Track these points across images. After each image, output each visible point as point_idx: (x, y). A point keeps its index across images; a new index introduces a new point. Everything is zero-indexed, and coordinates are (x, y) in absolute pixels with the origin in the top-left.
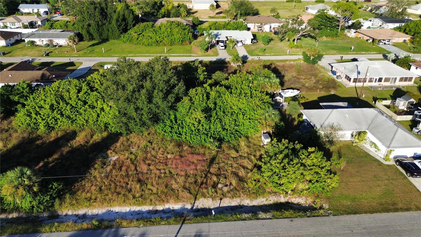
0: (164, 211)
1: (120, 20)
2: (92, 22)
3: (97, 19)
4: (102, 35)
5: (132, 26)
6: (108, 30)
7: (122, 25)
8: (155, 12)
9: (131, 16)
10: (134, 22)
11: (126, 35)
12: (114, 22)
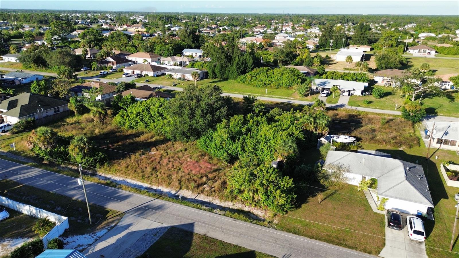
0: (155, 191)
1: (240, 64)
2: (218, 64)
3: (222, 61)
4: (223, 75)
5: (250, 69)
6: (229, 71)
7: (241, 67)
8: (289, 61)
9: (252, 61)
10: (253, 66)
11: (242, 77)
12: (235, 64)
